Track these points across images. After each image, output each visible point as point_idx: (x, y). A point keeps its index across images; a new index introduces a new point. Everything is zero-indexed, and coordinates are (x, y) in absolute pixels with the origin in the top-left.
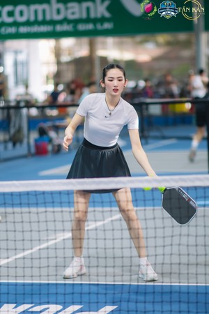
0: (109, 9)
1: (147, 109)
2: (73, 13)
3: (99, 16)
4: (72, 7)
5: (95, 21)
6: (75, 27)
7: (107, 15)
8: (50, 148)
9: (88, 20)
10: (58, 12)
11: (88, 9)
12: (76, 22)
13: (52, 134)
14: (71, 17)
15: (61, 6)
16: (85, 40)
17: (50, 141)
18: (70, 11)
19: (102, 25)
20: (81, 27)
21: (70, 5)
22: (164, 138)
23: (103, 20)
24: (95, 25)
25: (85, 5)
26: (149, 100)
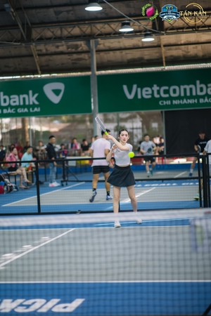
0: (37, 99)
1: (67, 163)
2: (15, 102)
3: (31, 103)
4: (14, 98)
5: (29, 107)
6: (16, 110)
7: (36, 103)
8: (5, 189)
9: (24, 106)
10: (5, 101)
11: (24, 99)
12: (17, 107)
13: (6, 180)
14: (13, 104)
15: (7, 97)
16: (19, 119)
17: (5, 184)
18: (12, 101)
19: (33, 109)
20: (20, 111)
21: (12, 97)
22: (78, 181)
23: (34, 106)
24: (29, 110)
25: (22, 97)
26: (68, 158)
